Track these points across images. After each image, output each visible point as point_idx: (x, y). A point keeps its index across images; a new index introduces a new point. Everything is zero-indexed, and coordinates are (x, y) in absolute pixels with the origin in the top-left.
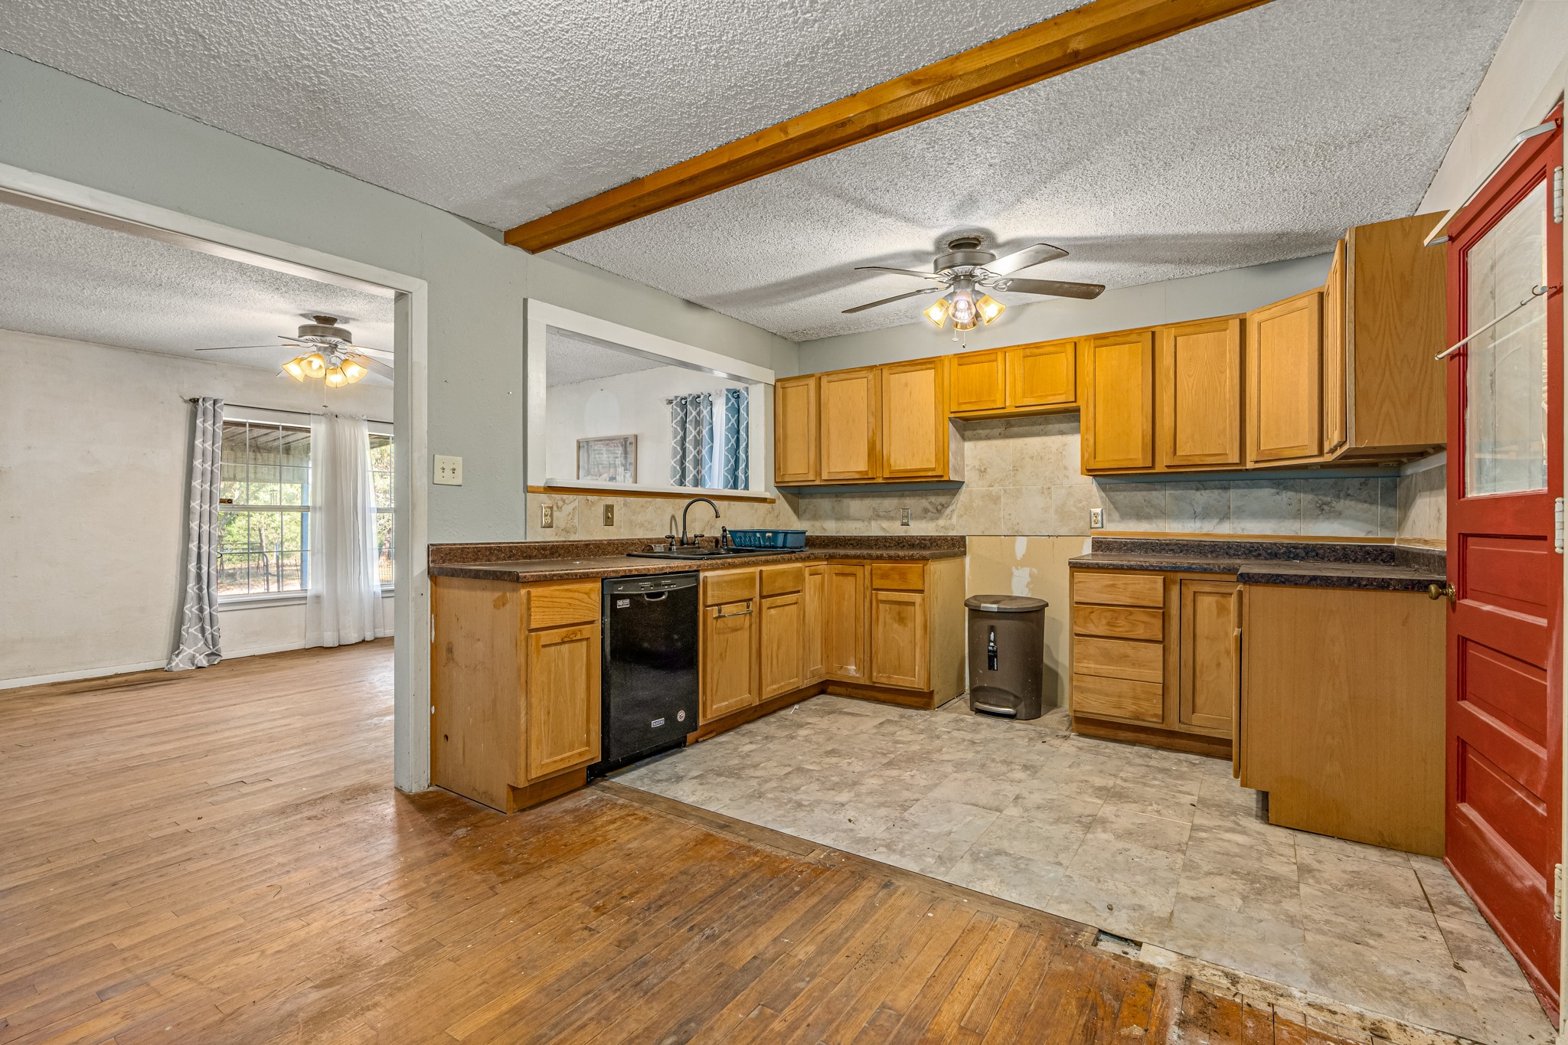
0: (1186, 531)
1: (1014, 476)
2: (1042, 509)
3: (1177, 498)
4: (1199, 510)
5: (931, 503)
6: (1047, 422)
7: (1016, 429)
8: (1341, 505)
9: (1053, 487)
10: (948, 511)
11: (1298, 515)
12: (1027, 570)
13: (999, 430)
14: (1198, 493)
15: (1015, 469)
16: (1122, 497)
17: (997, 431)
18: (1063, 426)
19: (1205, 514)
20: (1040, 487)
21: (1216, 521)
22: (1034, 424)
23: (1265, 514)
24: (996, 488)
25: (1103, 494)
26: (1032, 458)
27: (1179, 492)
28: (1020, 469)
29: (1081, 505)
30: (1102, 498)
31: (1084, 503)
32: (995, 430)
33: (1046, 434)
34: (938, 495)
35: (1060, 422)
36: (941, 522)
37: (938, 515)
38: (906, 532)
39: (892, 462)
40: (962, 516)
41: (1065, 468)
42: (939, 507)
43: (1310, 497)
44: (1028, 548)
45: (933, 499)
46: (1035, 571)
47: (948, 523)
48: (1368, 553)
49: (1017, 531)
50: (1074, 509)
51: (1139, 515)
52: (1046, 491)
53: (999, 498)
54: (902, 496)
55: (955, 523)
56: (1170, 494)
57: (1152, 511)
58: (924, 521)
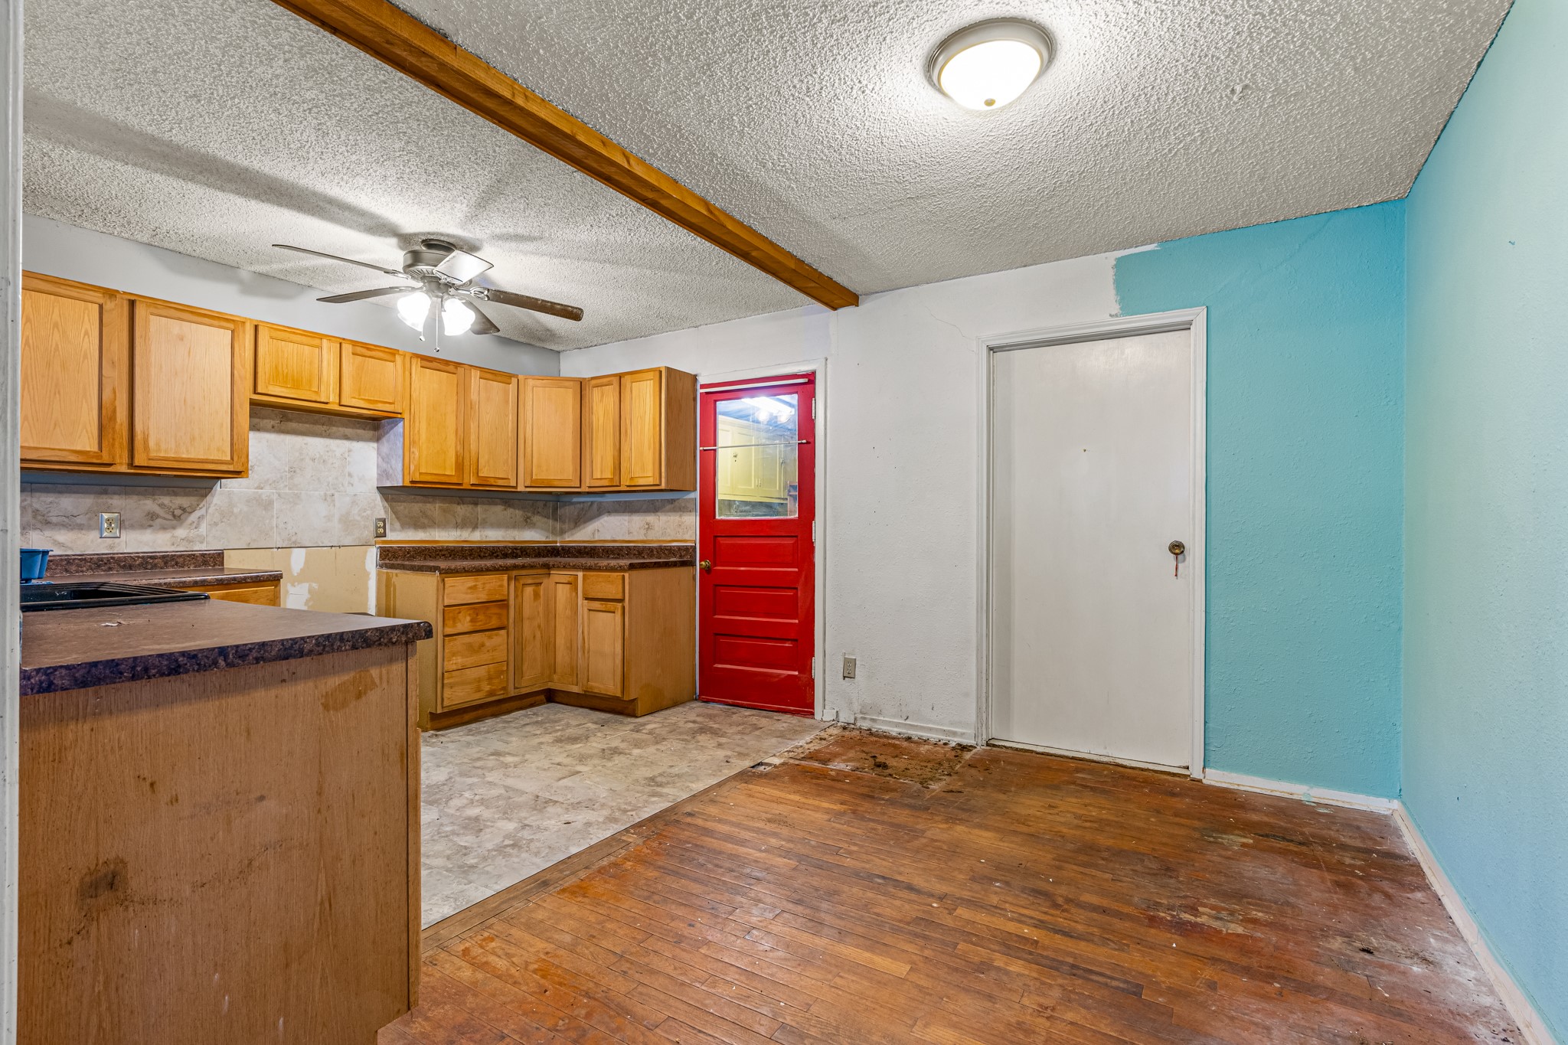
0: (451, 539)
1: (291, 478)
2: (325, 517)
3: (444, 511)
4: (459, 521)
5: (162, 505)
6: (331, 424)
7: (294, 425)
8: (536, 519)
9: (336, 494)
10: (194, 517)
11: (515, 526)
12: (306, 586)
13: (272, 422)
14: (459, 507)
15: (293, 471)
16: (402, 507)
17: (269, 423)
18: (348, 431)
19: (462, 525)
20: (322, 493)
21: (470, 530)
22: (315, 423)
23: (498, 525)
24: (266, 492)
25: (386, 504)
26: (313, 460)
27: (446, 505)
28: (298, 471)
29: (365, 514)
30: (385, 507)
31: (369, 512)
32: (265, 421)
33: (329, 436)
34: (176, 494)
35: (346, 426)
36: (181, 532)
37: (175, 522)
38: (111, 547)
39: (152, 444)
40: (216, 524)
41: (350, 475)
42: (178, 512)
43: (521, 513)
44: (307, 562)
45: (166, 500)
46: (315, 585)
47: (193, 533)
48: (549, 551)
49: (295, 542)
50: (358, 518)
51: (417, 525)
52: (330, 498)
53: (271, 503)
54: (105, 492)
55: (205, 534)
56: (440, 507)
57: (426, 521)
58: (149, 531)
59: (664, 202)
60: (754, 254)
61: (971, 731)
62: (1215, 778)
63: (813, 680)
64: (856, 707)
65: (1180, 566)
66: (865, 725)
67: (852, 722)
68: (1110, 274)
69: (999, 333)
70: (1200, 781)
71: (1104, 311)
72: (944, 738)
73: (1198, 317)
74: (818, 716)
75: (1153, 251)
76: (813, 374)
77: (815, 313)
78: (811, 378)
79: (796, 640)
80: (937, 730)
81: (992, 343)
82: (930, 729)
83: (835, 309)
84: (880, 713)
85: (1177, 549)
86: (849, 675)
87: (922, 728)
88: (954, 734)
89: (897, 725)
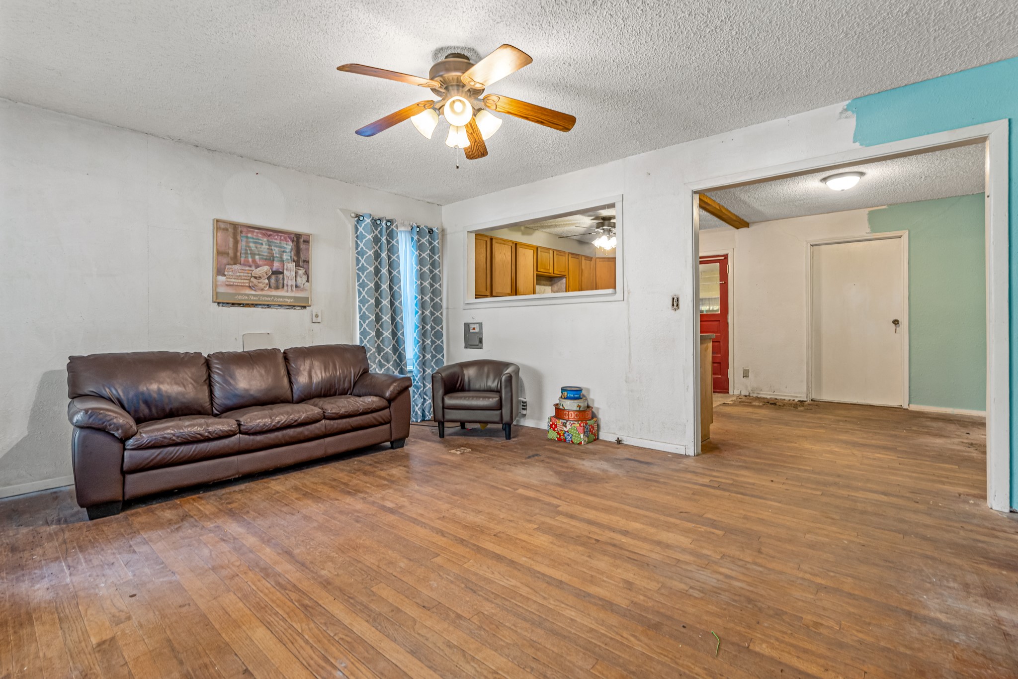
59: (708, 207)
60: (724, 216)
61: (804, 396)
62: (914, 407)
63: (728, 379)
64: (750, 389)
65: (897, 329)
66: (755, 395)
67: (748, 394)
68: (866, 217)
69: (815, 239)
70: (907, 409)
71: (864, 230)
72: (792, 399)
73: (906, 234)
74: (731, 392)
75: (885, 209)
76: (727, 255)
77: (729, 230)
78: (726, 256)
79: (720, 363)
80: (788, 396)
81: (812, 244)
82: (785, 396)
83: (738, 229)
84: (761, 390)
85: (896, 322)
86: (746, 374)
87: (781, 395)
88: (797, 397)
89: (770, 395)
